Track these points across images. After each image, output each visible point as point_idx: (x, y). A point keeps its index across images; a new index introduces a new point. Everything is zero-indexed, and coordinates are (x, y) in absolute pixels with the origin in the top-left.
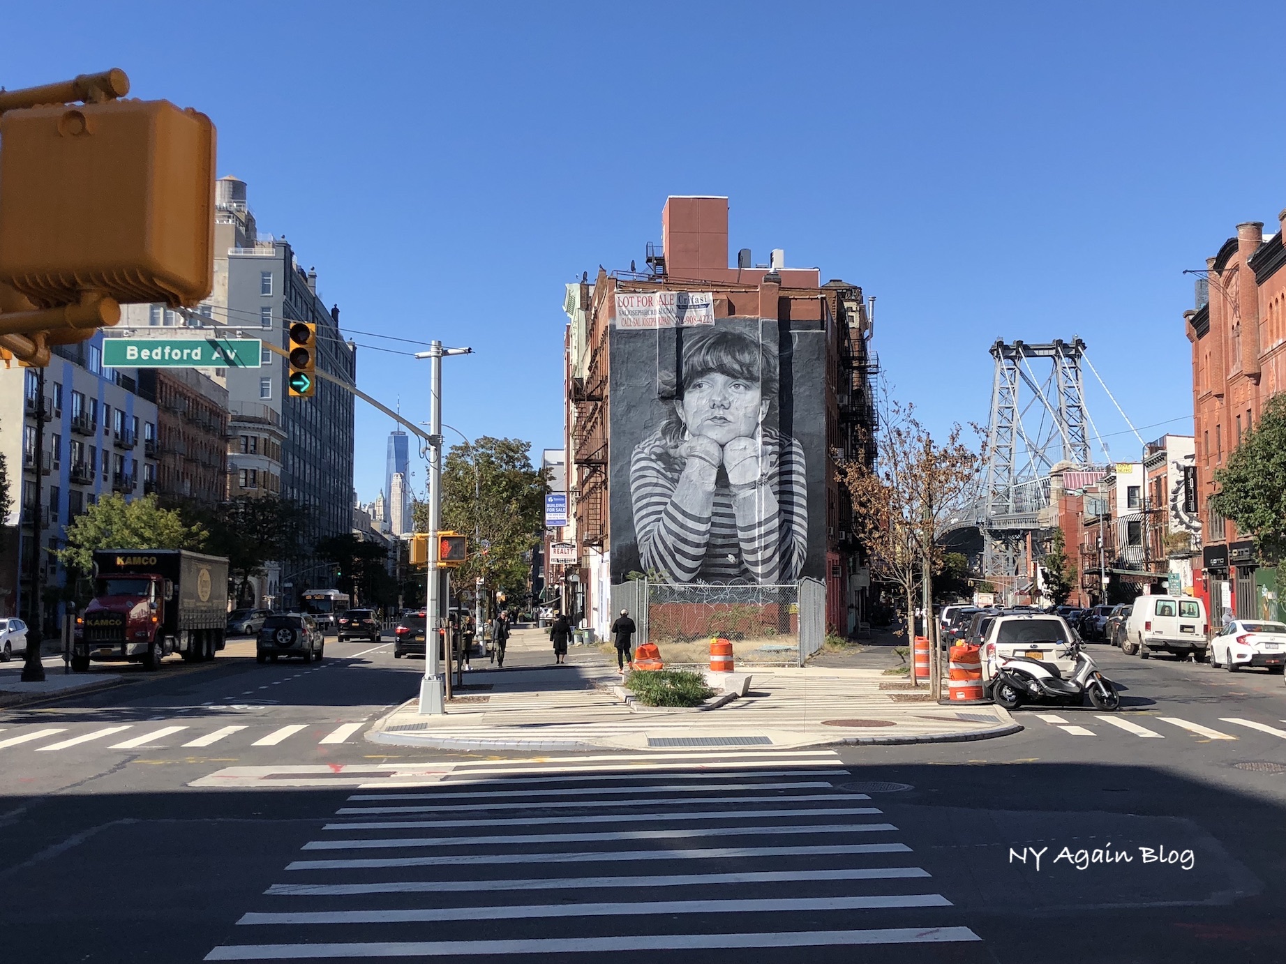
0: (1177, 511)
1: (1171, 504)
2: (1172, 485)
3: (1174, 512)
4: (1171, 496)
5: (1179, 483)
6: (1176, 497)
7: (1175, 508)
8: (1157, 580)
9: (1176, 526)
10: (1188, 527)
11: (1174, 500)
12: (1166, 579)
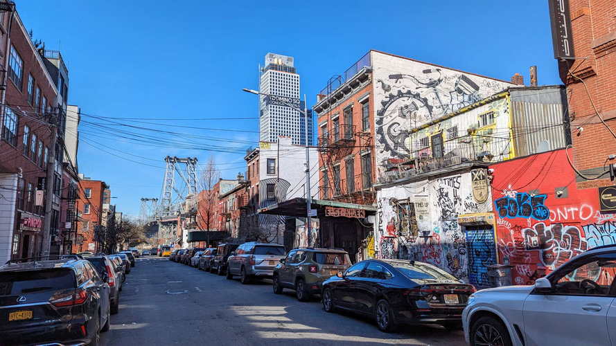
0: (382, 135)
1: (376, 126)
2: (377, 106)
3: (380, 136)
4: (377, 118)
5: (384, 104)
6: (382, 119)
7: (380, 131)
8: (364, 213)
9: (382, 152)
10: (394, 154)
11: (380, 122)
12: (373, 213)
